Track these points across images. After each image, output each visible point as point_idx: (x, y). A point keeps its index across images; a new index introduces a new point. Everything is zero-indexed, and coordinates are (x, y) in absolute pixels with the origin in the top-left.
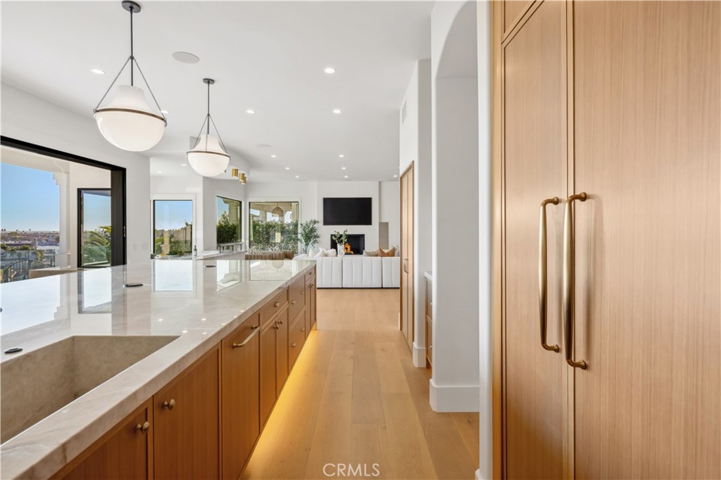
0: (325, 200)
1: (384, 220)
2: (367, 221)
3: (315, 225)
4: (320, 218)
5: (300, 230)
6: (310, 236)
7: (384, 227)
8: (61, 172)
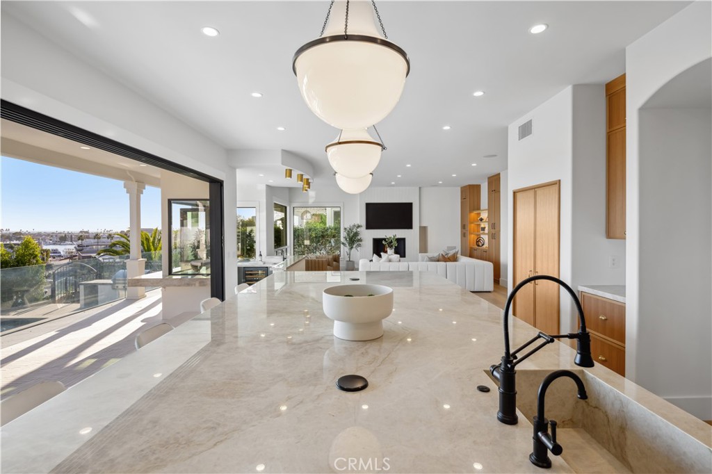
0: (368, 205)
1: (424, 225)
2: (409, 225)
3: (358, 230)
4: (363, 223)
5: (343, 234)
6: (354, 239)
7: (423, 230)
8: (132, 181)
